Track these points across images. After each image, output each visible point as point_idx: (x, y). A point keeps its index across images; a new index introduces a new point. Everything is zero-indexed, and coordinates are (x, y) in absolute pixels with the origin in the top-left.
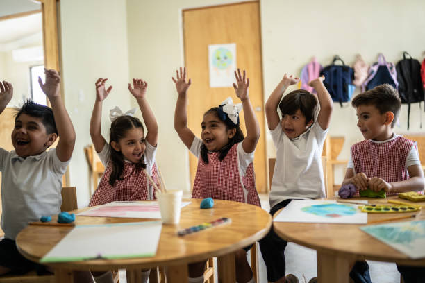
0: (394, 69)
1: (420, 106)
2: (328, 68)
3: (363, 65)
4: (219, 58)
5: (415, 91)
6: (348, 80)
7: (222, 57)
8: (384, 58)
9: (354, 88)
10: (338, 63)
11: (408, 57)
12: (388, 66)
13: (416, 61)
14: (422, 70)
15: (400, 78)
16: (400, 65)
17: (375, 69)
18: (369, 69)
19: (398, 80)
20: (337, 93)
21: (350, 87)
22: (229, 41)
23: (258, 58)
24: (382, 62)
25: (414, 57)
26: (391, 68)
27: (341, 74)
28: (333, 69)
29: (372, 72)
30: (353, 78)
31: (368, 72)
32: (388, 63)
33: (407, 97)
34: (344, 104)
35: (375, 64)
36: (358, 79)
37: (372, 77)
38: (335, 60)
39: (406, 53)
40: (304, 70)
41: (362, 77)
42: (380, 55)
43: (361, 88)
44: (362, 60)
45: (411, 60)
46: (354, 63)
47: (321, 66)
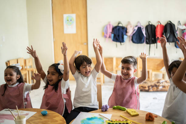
0: (144, 29)
1: (155, 45)
2: (116, 27)
3: (131, 27)
4: (68, 20)
5: (153, 39)
6: (124, 33)
7: (69, 20)
8: (140, 24)
9: (126, 36)
10: (120, 25)
11: (150, 24)
12: (142, 27)
13: (154, 26)
14: (156, 30)
15: (147, 33)
16: (147, 27)
17: (136, 28)
18: (134, 28)
19: (146, 34)
20: (119, 39)
22: (73, 13)
23: (85, 21)
24: (139, 26)
25: (153, 24)
26: (143, 29)
27: (121, 30)
28: (118, 28)
29: (135, 30)
30: (126, 32)
31: (133, 29)
32: (142, 26)
33: (149, 41)
34: (122, 43)
35: (136, 26)
36: (128, 32)
37: (135, 32)
38: (119, 23)
39: (150, 22)
40: (105, 28)
41: (130, 32)
42: (138, 22)
43: (130, 36)
44: (130, 24)
45: (152, 25)
46: (127, 25)
47: (113, 26)
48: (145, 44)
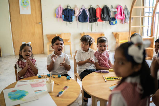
0: (88, 11)
1: (95, 24)
2: (66, 9)
3: (78, 9)
4: (23, 3)
5: (94, 19)
6: (73, 14)
7: (25, 3)
8: (84, 7)
9: (74, 17)
10: (69, 8)
11: (92, 7)
12: (86, 10)
14: (96, 12)
15: (90, 14)
16: (89, 9)
17: (82, 10)
18: (80, 10)
20: (69, 18)
21: (73, 17)
23: (39, 4)
24: (83, 8)
26: (87, 10)
27: (70, 12)
29: (81, 12)
30: (74, 13)
31: (79, 12)
32: (86, 9)
33: (91, 20)
34: (71, 22)
35: (82, 9)
36: (76, 14)
38: (68, 6)
39: (91, 5)
40: (57, 9)
42: (83, 5)
43: (77, 17)
44: (77, 7)
45: (93, 8)
46: (74, 8)
47: (63, 9)
48: (88, 22)
